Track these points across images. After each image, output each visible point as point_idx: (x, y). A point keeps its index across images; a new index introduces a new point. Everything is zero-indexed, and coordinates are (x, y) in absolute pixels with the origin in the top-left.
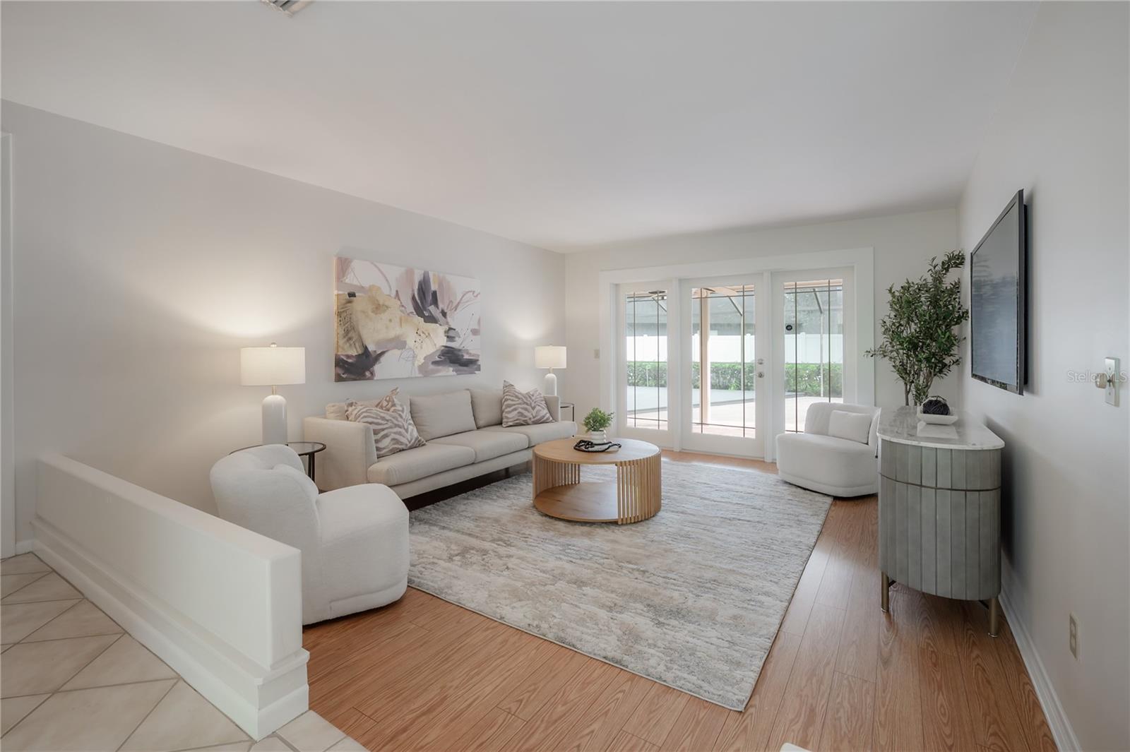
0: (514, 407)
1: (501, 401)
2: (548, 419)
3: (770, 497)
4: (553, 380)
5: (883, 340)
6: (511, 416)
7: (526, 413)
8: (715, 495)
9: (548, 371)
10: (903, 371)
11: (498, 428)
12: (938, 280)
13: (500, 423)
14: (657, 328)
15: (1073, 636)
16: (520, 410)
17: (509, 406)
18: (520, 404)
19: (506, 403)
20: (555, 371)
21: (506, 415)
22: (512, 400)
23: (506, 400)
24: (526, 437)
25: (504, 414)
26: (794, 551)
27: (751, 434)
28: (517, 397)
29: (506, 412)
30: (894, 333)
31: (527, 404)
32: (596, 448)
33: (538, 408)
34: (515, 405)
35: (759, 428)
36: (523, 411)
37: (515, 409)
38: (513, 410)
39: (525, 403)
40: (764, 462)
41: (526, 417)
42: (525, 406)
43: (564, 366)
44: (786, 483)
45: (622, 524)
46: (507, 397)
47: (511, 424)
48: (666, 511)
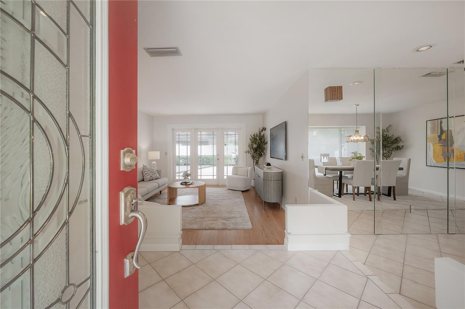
0: (148, 174)
1: (142, 172)
2: (159, 177)
3: (228, 193)
4: (155, 163)
5: (248, 149)
6: (147, 177)
7: (153, 176)
8: (215, 195)
9: (153, 160)
10: (253, 157)
11: (143, 182)
12: (260, 133)
13: (143, 180)
14: (186, 143)
15: (296, 200)
16: (151, 175)
17: (146, 174)
18: (150, 173)
19: (145, 173)
20: (155, 160)
21: (146, 177)
22: (148, 172)
23: (145, 172)
24: (158, 184)
25: (144, 177)
26: (242, 203)
27: (215, 177)
28: (149, 170)
29: (146, 176)
30: (251, 147)
31: (153, 173)
32: (188, 184)
33: (156, 174)
34: (149, 173)
35: (218, 175)
36: (152, 175)
37: (149, 175)
38: (148, 175)
39: (152, 172)
40: (219, 185)
41: (153, 177)
42: (152, 173)
43: (159, 159)
44: (229, 189)
45: (200, 205)
46: (145, 171)
47: (148, 180)
48: (207, 200)
